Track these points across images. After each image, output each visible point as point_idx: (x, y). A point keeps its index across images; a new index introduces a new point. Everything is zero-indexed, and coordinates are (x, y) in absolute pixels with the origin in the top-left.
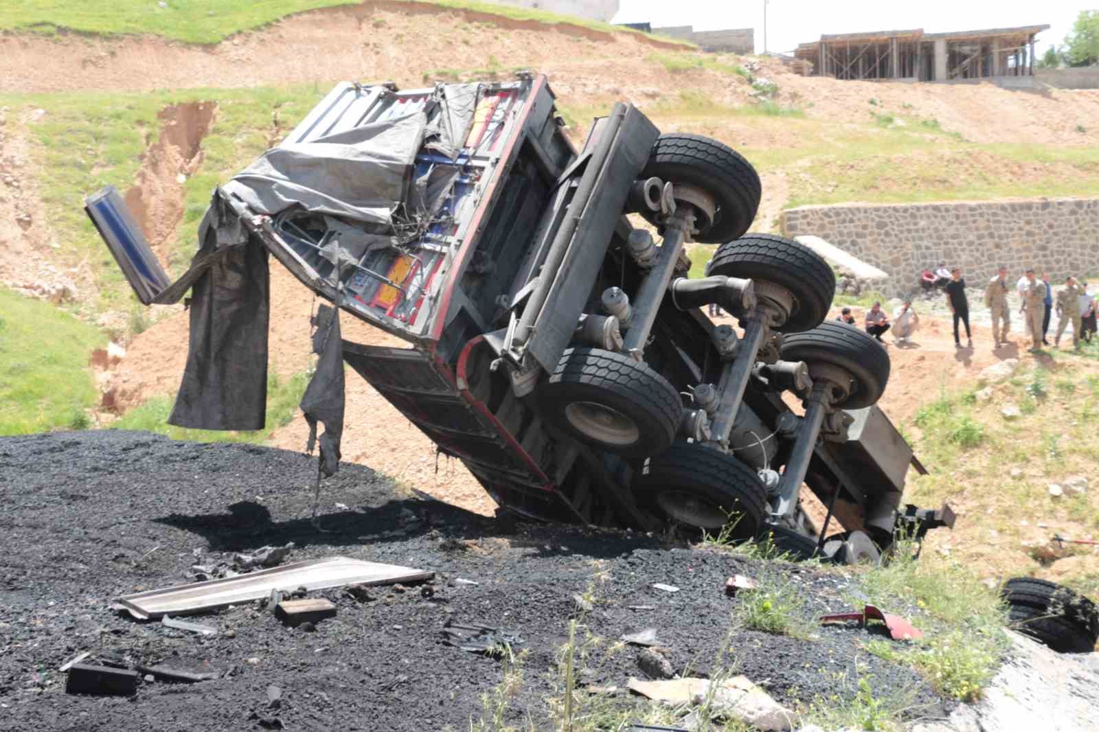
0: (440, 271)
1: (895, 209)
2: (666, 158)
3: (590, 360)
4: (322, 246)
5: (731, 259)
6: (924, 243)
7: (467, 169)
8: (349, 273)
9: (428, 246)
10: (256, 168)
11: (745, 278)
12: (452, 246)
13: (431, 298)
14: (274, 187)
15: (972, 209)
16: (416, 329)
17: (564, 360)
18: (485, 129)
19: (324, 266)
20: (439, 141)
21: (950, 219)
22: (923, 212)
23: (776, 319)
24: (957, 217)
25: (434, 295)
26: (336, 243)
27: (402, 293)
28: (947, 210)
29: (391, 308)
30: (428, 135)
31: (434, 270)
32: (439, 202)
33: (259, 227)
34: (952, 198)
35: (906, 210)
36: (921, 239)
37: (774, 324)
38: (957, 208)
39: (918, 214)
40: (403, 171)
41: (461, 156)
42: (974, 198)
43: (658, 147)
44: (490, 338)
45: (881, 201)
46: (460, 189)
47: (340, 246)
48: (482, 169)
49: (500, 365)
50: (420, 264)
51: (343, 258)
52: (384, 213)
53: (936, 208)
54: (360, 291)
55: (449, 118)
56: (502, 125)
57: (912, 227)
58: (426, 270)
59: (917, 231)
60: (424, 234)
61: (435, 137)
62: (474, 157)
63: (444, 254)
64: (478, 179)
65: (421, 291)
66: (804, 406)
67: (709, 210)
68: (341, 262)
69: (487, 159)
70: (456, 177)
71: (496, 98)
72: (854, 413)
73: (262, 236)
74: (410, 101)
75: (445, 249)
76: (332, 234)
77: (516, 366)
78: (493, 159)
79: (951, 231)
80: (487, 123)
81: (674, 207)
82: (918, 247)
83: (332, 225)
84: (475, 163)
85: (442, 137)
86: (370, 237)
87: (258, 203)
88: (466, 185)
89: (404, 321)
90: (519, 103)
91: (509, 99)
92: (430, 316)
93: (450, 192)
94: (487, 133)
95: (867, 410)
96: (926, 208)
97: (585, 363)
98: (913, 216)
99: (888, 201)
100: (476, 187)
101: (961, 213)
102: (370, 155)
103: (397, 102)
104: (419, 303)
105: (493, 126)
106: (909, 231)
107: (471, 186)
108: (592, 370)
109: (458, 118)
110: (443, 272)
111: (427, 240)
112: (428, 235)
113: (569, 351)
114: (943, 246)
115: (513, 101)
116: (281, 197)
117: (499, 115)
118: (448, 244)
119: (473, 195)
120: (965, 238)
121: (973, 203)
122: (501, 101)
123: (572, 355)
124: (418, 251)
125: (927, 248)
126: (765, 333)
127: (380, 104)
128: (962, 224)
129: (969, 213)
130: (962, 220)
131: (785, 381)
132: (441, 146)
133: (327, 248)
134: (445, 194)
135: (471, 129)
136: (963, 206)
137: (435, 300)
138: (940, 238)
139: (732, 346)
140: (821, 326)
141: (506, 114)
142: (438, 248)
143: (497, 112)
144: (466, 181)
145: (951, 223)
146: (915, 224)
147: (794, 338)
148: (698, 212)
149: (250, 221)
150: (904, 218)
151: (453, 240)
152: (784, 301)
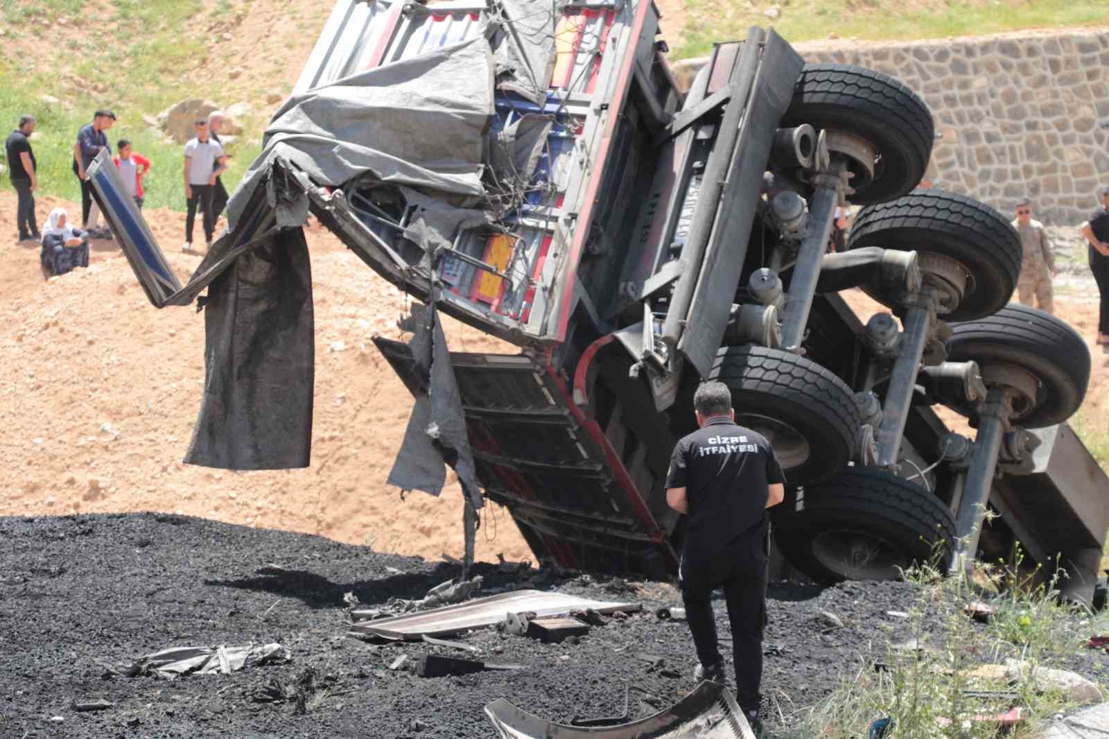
0: (551, 252)
2: (817, 98)
3: (752, 361)
4: (405, 226)
7: (560, 118)
8: (440, 258)
9: (528, 222)
11: (908, 249)
12: (561, 221)
13: (544, 289)
14: (336, 150)
16: (532, 329)
17: (719, 361)
18: (574, 62)
19: (411, 251)
20: (515, 79)
23: (943, 303)
25: (549, 285)
26: (421, 221)
27: (506, 282)
29: (496, 302)
30: (498, 70)
31: (542, 251)
32: (532, 163)
33: (329, 204)
37: (945, 310)
40: (483, 123)
41: (550, 100)
43: (804, 82)
44: (622, 335)
46: (556, 145)
47: (426, 225)
48: (582, 118)
49: (642, 371)
50: (523, 246)
51: (433, 240)
52: (472, 180)
54: (454, 282)
55: (520, 46)
56: (598, 57)
58: (531, 253)
60: (520, 206)
61: (510, 74)
62: (568, 101)
63: (552, 232)
64: (579, 131)
65: (528, 280)
68: (431, 246)
69: (587, 104)
70: (548, 130)
71: (580, 19)
72: (1040, 433)
73: (335, 216)
74: (450, 18)
75: (551, 226)
76: (413, 209)
77: (660, 370)
78: (596, 104)
80: (576, 52)
81: (828, 161)
83: (412, 198)
84: (572, 109)
85: (517, 74)
86: (459, 212)
88: (562, 139)
89: (515, 318)
90: (617, 27)
91: (600, 20)
92: (547, 313)
93: (544, 151)
94: (578, 70)
95: (1057, 426)
97: (746, 364)
100: (578, 142)
102: (437, 102)
103: (430, 20)
104: (529, 295)
105: (585, 59)
107: (571, 140)
108: (759, 372)
109: (533, 49)
110: (555, 255)
111: (526, 214)
112: (526, 207)
113: (723, 351)
115: (608, 22)
116: (347, 163)
117: (589, 43)
118: (555, 219)
119: (576, 154)
122: (588, 23)
123: (726, 356)
124: (518, 228)
126: (932, 326)
127: (406, 23)
132: (519, 86)
133: (412, 229)
134: (536, 151)
135: (554, 62)
137: (549, 291)
139: (892, 343)
141: (600, 41)
142: (542, 224)
143: (586, 38)
144: (563, 134)
147: (961, 329)
148: (853, 164)
149: (316, 196)
151: (561, 213)
152: (955, 276)
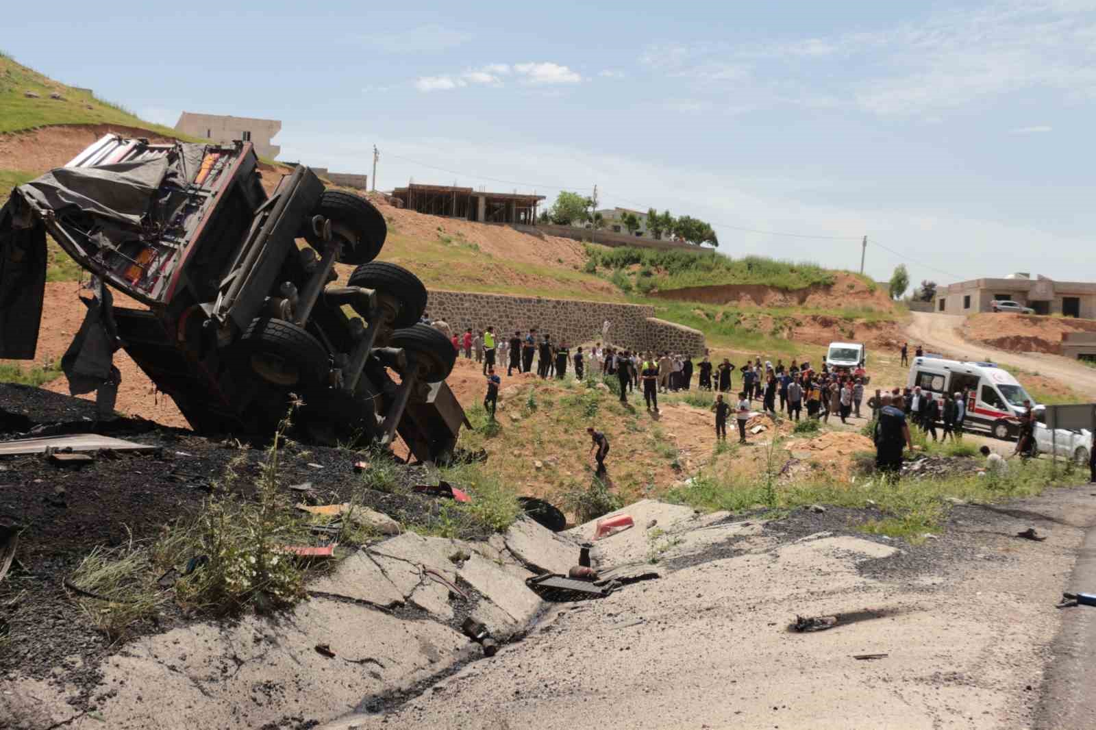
0: (172, 259)
1: (450, 294)
2: (328, 204)
3: (270, 325)
4: (91, 234)
5: (363, 276)
6: (467, 317)
7: (194, 198)
8: (108, 254)
9: (165, 244)
10: (44, 179)
11: (372, 289)
12: (182, 245)
13: (164, 277)
14: (58, 191)
15: (496, 299)
16: (153, 296)
17: (252, 325)
18: (209, 173)
19: (92, 248)
20: (176, 177)
21: (483, 304)
22: (467, 298)
23: (389, 317)
24: (488, 303)
25: (167, 275)
26: (101, 234)
27: (144, 272)
28: (482, 298)
29: (136, 280)
30: (169, 172)
31: (168, 259)
32: (174, 216)
33: (44, 216)
34: (485, 291)
35: (457, 296)
36: (465, 314)
37: (387, 320)
38: (488, 297)
39: (464, 298)
40: (150, 192)
41: (192, 188)
42: (499, 292)
43: (323, 197)
44: (203, 305)
45: (442, 288)
46: (189, 210)
47: (103, 235)
48: (205, 198)
49: (209, 324)
50: (159, 255)
51: (105, 244)
52: (136, 218)
53: (476, 296)
54: (114, 268)
55: (184, 164)
56: (220, 172)
57: (460, 306)
58: (162, 260)
59: (463, 309)
60: (162, 235)
61: (174, 175)
62: (200, 190)
63: (176, 249)
64: (202, 204)
65: (158, 271)
66: (401, 378)
67: (352, 239)
68: (104, 247)
69: (209, 192)
70: (187, 201)
71: (217, 155)
72: (432, 385)
73: (46, 223)
74: (156, 151)
75: (176, 246)
76: (98, 227)
77: (221, 325)
78: (213, 192)
79: (483, 311)
80: (210, 170)
81: (330, 236)
82: (463, 320)
83: (98, 222)
84: (201, 193)
85: (179, 175)
86: (124, 232)
87: (45, 202)
88: (194, 207)
89: (145, 290)
90: (233, 160)
91: (226, 156)
92: (163, 289)
93: (182, 211)
94: (210, 176)
95: (440, 383)
96: (469, 295)
97: (266, 326)
98: (461, 299)
99: (447, 289)
100: (200, 209)
101: (490, 300)
102: (128, 179)
103: (147, 151)
104: (156, 279)
105: (214, 172)
106: (458, 309)
107: (197, 208)
108: (272, 332)
109: (190, 165)
110: (175, 261)
111: (165, 240)
112: (165, 236)
113: (257, 319)
114: (478, 320)
115: (229, 158)
116: (63, 199)
117: (219, 165)
118: (179, 243)
119: (198, 214)
120: (492, 316)
121: (498, 295)
122: (220, 157)
123: (258, 322)
124: (158, 246)
125: (469, 320)
126: (381, 327)
127: (135, 151)
128: (490, 307)
129: (495, 301)
130: (490, 305)
131: (391, 360)
132: (179, 180)
133: (95, 237)
134: (178, 211)
135: (199, 172)
136: (491, 296)
137: (167, 278)
138: (476, 315)
139: (361, 331)
140: (415, 326)
141: (224, 165)
142: (172, 245)
143: (218, 164)
144: (194, 204)
145: (484, 307)
146: (462, 305)
147: (398, 332)
148: (346, 242)
149: (38, 211)
150: (456, 300)
151: (182, 241)
152: (395, 306)
